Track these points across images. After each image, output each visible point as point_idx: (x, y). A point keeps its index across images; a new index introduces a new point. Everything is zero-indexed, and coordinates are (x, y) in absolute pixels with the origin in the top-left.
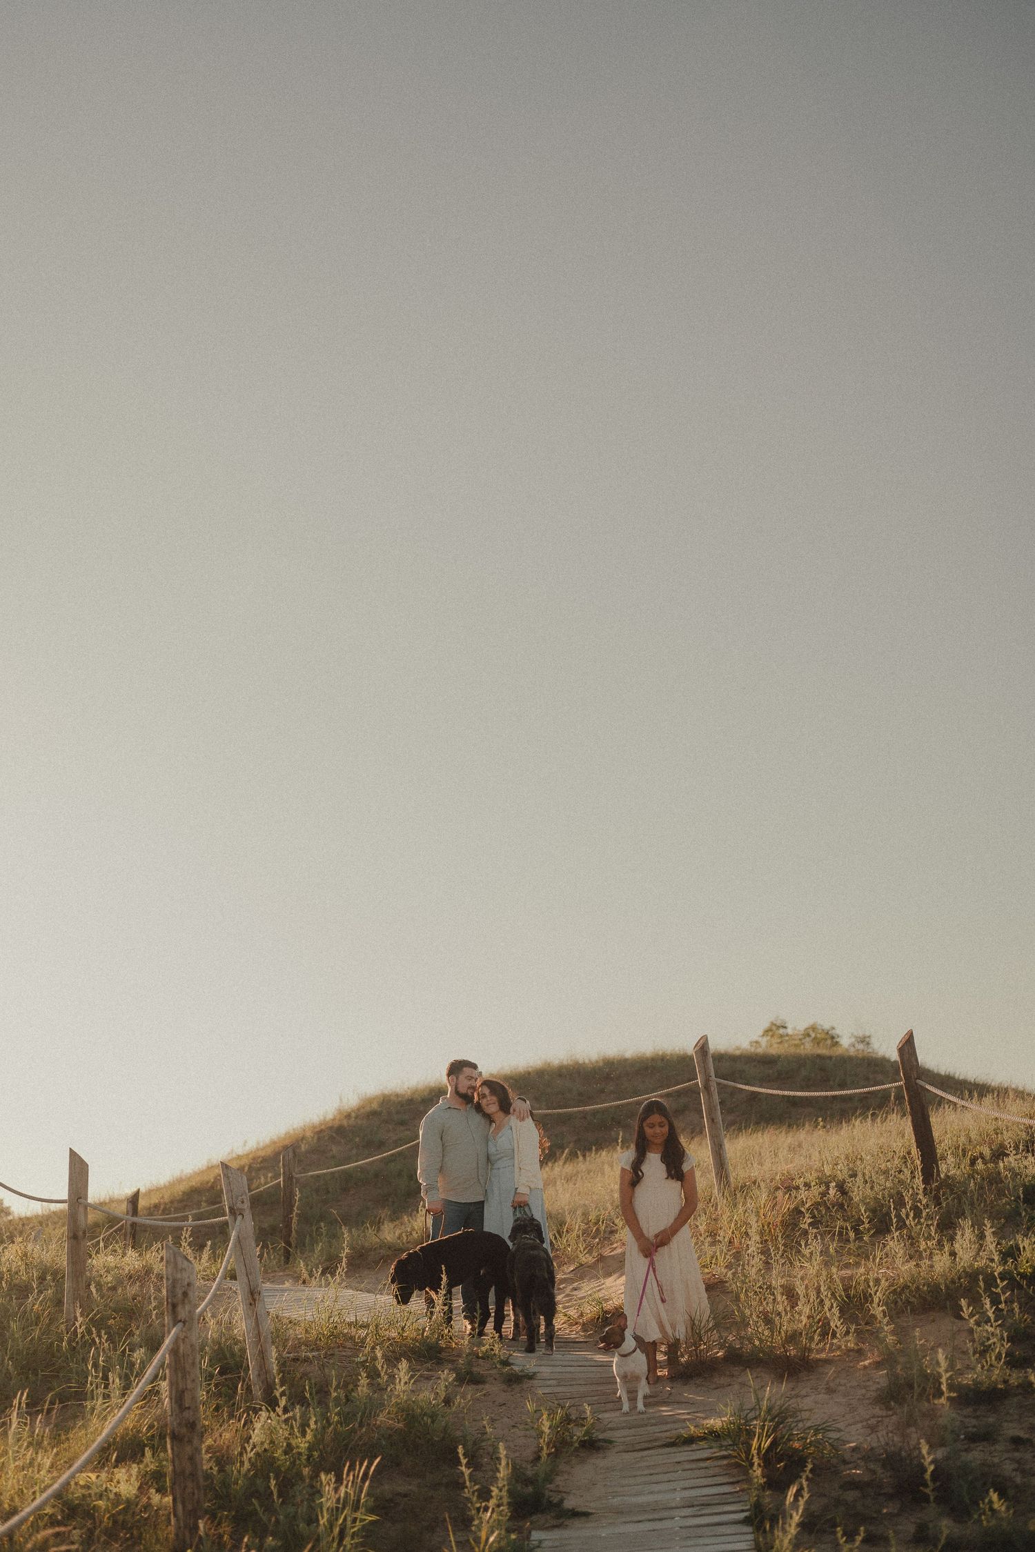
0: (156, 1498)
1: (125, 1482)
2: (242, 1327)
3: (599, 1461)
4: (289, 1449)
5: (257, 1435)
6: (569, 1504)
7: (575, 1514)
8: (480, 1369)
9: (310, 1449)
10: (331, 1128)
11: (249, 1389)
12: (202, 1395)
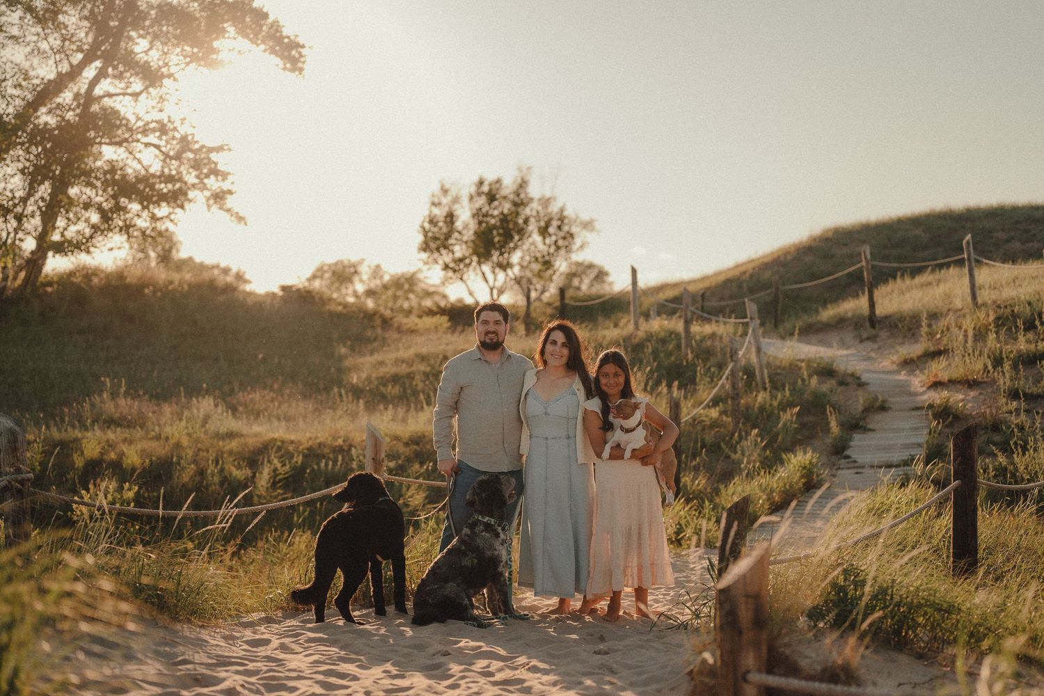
0: (725, 418)
1: (714, 413)
2: (754, 359)
3: (885, 414)
4: (771, 405)
5: (760, 398)
6: (869, 427)
7: (870, 430)
8: (849, 380)
9: (778, 405)
10: (804, 247)
11: (757, 385)
12: (740, 385)
